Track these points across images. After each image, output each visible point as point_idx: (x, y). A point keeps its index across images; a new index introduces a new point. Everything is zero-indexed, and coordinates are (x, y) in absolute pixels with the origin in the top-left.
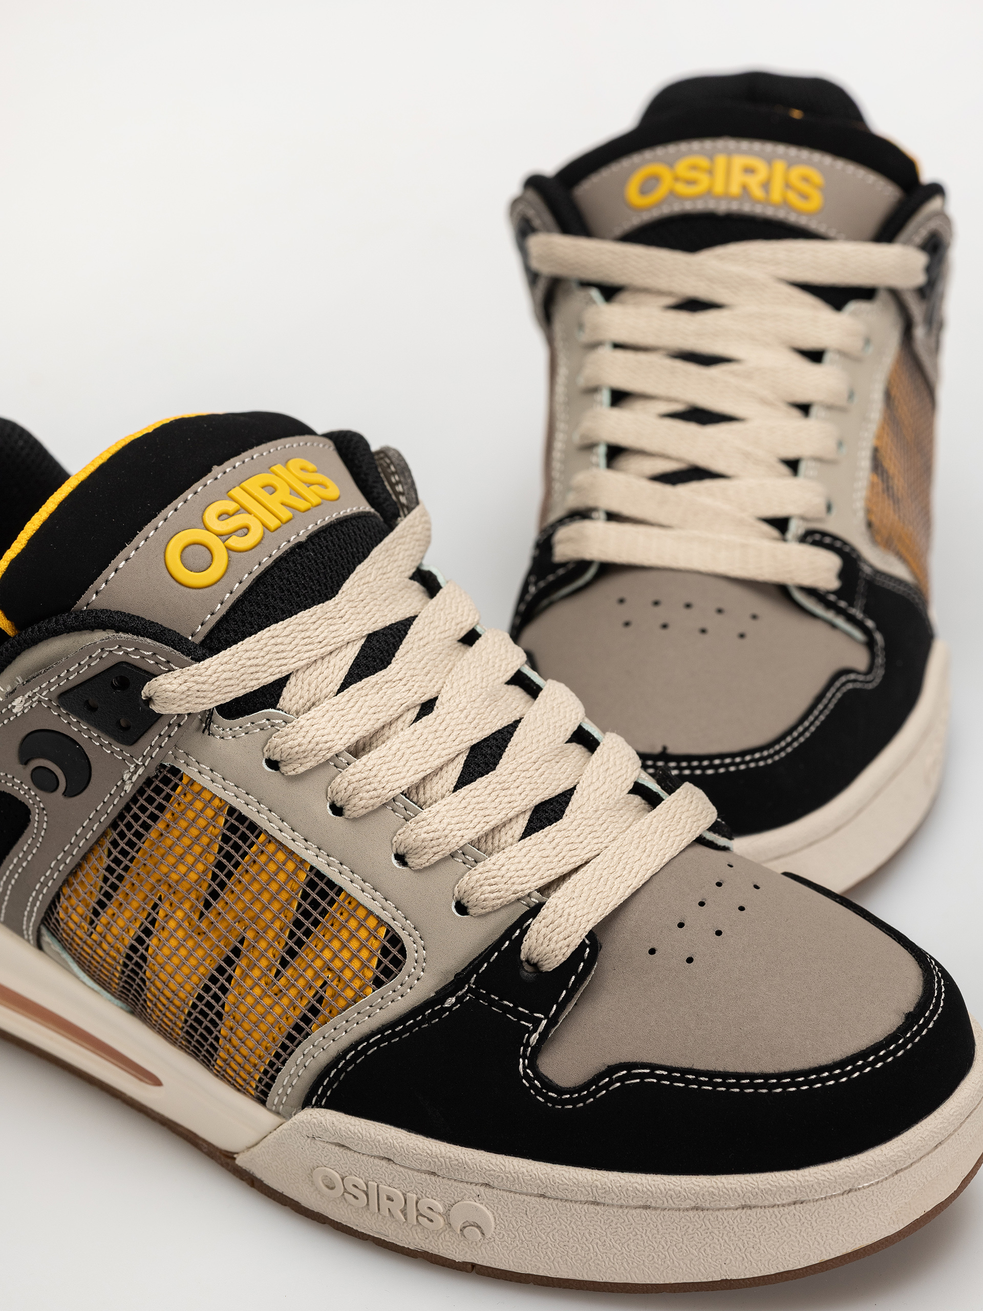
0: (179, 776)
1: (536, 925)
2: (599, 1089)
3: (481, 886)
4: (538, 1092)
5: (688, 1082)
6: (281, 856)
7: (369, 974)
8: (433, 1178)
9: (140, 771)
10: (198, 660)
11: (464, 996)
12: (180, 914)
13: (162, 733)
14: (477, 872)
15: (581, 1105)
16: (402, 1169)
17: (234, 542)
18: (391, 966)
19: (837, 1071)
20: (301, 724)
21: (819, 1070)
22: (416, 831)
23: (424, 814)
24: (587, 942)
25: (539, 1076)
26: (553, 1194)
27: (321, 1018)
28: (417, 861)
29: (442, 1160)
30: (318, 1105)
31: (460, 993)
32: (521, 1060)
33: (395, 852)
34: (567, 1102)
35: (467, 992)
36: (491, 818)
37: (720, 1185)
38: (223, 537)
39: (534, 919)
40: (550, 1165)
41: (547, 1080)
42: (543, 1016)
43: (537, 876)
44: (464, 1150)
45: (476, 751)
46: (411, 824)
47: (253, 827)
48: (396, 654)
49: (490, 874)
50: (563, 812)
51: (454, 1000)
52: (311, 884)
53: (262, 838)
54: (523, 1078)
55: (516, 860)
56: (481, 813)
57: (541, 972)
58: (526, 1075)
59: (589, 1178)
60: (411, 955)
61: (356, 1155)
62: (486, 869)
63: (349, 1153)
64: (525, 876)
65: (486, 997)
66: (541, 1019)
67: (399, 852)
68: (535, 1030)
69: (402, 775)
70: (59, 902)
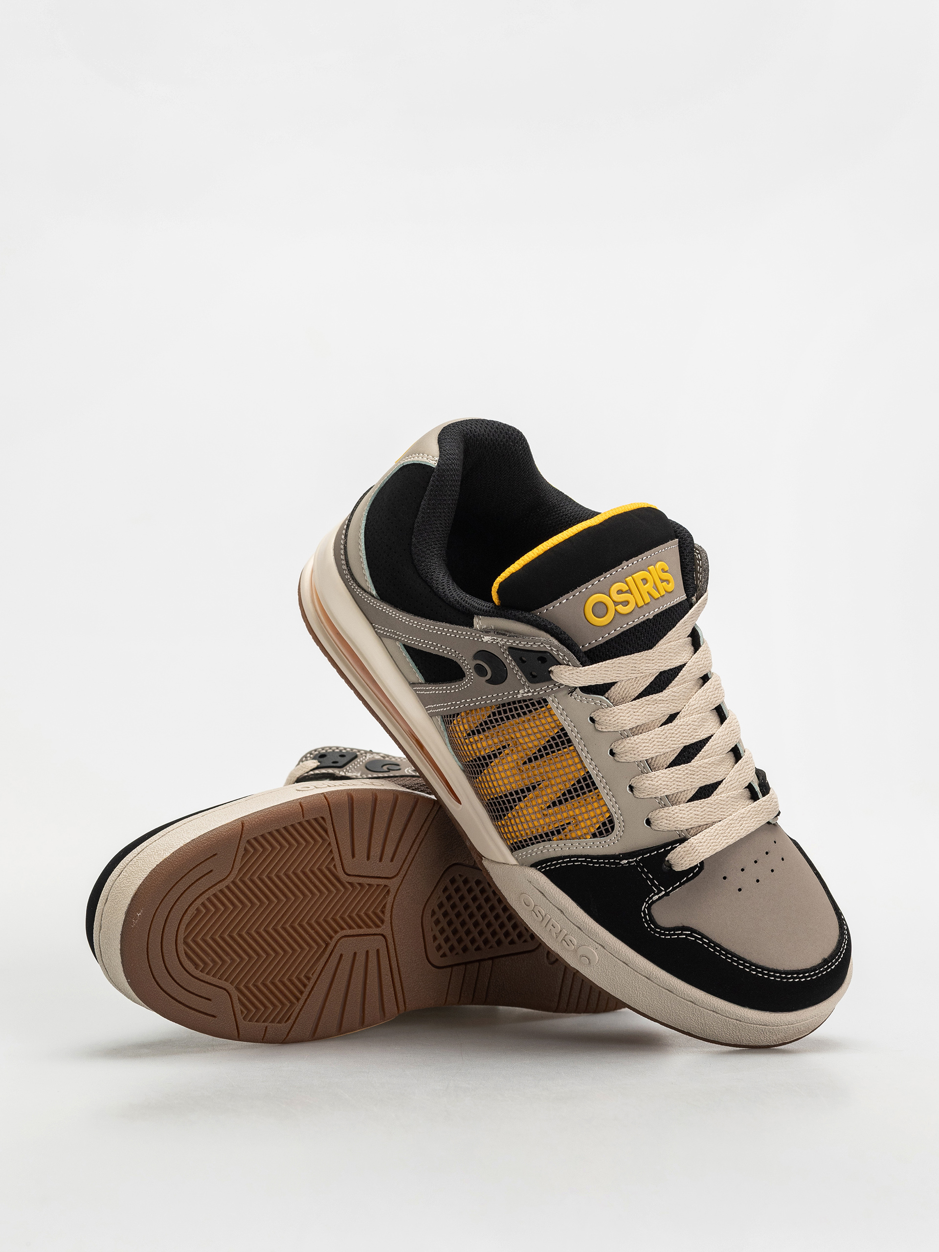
0: (546, 704)
1: (680, 848)
2: (674, 934)
3: (663, 818)
4: (646, 921)
5: (716, 950)
6: (577, 760)
7: (593, 830)
8: (579, 930)
9: (530, 694)
10: (584, 664)
11: (632, 862)
12: (515, 757)
13: (549, 687)
14: (663, 811)
15: (664, 937)
16: (566, 919)
17: (620, 608)
18: (604, 831)
19: (784, 976)
20: (615, 710)
21: (776, 971)
22: (644, 781)
23: (652, 774)
24: (699, 865)
25: (650, 914)
26: (631, 966)
27: (560, 836)
28: (639, 794)
29: (588, 926)
30: (540, 870)
31: (631, 860)
32: (645, 903)
33: (630, 784)
34: (658, 932)
35: (634, 861)
36: (680, 787)
37: (709, 1000)
38: (616, 604)
39: (680, 844)
40: (636, 954)
41: (653, 918)
42: (663, 889)
43: (689, 824)
44: (600, 927)
45: (686, 749)
46: (644, 776)
47: (569, 741)
48: (669, 685)
49: (669, 815)
50: (713, 793)
51: (627, 861)
52: (585, 779)
53: (571, 748)
54: (642, 911)
55: (684, 812)
56: (677, 783)
57: (672, 869)
58: (644, 911)
59: (651, 969)
60: (616, 831)
61: (547, 901)
62: (668, 811)
63: (544, 898)
64: (684, 822)
65: (642, 868)
66: (663, 891)
67: (632, 785)
68: (657, 894)
69: (649, 752)
70: (457, 717)
